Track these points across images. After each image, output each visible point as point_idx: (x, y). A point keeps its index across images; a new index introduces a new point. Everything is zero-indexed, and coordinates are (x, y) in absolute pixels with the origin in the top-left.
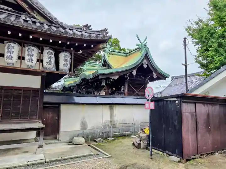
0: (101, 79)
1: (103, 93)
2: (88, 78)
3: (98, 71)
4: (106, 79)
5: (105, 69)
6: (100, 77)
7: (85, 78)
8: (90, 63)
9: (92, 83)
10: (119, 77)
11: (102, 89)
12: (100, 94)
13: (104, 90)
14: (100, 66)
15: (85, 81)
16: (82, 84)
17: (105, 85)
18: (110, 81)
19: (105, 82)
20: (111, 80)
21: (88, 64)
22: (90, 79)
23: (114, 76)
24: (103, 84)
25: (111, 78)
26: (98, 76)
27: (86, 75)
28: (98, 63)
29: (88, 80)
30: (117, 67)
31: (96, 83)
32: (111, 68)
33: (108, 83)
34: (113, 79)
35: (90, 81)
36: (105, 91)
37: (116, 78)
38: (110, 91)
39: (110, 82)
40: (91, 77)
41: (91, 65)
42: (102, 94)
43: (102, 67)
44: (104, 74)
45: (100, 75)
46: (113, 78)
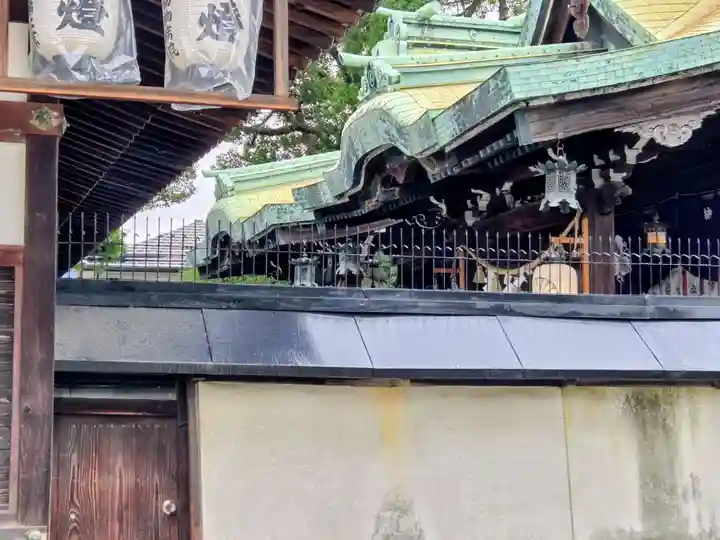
0: (538, 153)
1: (554, 277)
2: (413, 148)
4: (581, 148)
5: (563, 57)
6: (529, 134)
7: (394, 151)
8: (424, 23)
9: (456, 190)
10: (707, 121)
11: (546, 245)
12: (526, 286)
14: (515, 40)
15: (389, 182)
17: (574, 204)
18: (620, 166)
19: (573, 178)
20: (631, 156)
21: (404, 27)
22: (440, 156)
23: (657, 111)
25: (632, 139)
26: (508, 125)
27: (400, 129)
29: (415, 169)
31: (491, 191)
32: (623, 43)
33: (598, 182)
34: (652, 146)
35: (435, 173)
36: (577, 265)
37: (675, 132)
38: (621, 263)
39: (617, 177)
40: (446, 135)
41: (438, 34)
43: (534, 42)
44: (563, 105)
45: (526, 108)
46: (645, 137)
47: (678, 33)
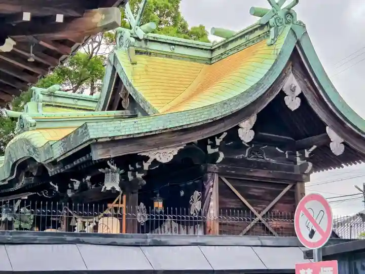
0: (103, 163)
1: (110, 225)
2: (41, 159)
3: (85, 127)
4: (124, 162)
5: (116, 118)
6: (97, 155)
7: (32, 160)
8: (51, 94)
9: (63, 180)
10: (180, 152)
11: (106, 208)
12: (96, 228)
13: (116, 209)
14: (95, 105)
15: (28, 174)
16: (18, 186)
17: (118, 189)
18: (141, 170)
19: (118, 176)
20: (146, 166)
21: (41, 97)
22: (54, 163)
23: (157, 146)
24: (112, 183)
25: (146, 159)
26: (87, 150)
27: (34, 149)
28: (87, 93)
29: (42, 168)
30: (168, 107)
31: (80, 180)
32: (145, 114)
33: (131, 178)
34: (155, 162)
35: (52, 171)
36: (120, 217)
37: (165, 156)
38: (142, 217)
39: (139, 176)
40: (57, 153)
41: (59, 100)
42: (105, 232)
43: (103, 109)
44: (114, 142)
45: (96, 142)
46: (152, 158)
47: (167, 111)
